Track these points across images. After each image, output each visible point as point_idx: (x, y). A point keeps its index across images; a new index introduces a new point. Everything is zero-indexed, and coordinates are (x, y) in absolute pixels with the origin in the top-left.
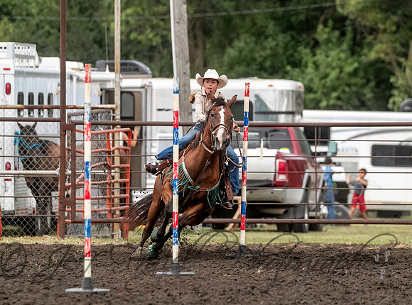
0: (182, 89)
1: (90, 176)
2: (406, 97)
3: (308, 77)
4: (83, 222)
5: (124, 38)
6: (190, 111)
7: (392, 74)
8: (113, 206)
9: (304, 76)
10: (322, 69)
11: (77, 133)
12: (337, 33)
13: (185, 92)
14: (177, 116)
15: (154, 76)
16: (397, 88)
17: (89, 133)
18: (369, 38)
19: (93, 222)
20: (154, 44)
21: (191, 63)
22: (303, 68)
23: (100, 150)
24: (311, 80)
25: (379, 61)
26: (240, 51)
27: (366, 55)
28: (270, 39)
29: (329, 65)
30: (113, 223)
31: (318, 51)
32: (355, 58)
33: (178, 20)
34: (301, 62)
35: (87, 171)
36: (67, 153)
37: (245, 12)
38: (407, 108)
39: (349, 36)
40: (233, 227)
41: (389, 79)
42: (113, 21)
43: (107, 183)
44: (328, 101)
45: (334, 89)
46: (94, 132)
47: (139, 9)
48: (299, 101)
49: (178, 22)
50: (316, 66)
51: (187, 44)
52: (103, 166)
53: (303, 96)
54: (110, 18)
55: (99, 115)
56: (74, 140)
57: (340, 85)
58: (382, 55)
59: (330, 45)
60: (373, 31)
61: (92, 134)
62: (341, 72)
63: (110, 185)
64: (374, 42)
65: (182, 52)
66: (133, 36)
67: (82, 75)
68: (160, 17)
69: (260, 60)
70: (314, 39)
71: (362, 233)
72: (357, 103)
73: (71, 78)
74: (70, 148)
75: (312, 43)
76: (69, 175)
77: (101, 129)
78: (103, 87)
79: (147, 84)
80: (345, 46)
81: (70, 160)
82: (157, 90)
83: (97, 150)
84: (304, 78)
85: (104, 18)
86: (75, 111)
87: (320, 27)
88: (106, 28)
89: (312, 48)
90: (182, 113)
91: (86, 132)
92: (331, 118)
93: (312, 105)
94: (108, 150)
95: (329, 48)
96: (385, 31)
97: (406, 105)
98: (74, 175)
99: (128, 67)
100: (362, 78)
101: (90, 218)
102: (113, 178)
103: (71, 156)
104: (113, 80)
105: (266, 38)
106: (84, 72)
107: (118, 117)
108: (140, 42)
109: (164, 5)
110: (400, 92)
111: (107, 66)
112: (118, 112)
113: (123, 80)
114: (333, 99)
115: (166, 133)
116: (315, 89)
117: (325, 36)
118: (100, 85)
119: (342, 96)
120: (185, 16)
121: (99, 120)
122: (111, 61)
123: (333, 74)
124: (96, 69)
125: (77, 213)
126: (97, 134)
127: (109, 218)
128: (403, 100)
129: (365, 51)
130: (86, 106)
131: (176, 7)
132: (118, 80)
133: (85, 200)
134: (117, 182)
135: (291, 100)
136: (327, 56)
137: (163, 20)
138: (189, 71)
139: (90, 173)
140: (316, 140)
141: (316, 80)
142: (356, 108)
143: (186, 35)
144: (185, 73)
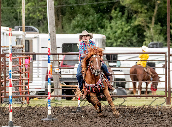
0: (52, 38)
1: (12, 77)
2: (151, 41)
3: (108, 33)
4: (9, 97)
5: (27, 16)
6: (56, 48)
7: (145, 31)
8: (22, 90)
9: (106, 32)
10: (114, 29)
11: (6, 58)
12: (120, 13)
13: (54, 39)
14: (50, 50)
15: (40, 33)
16: (147, 37)
17: (11, 58)
18: (135, 16)
19: (13, 97)
20: (40, 18)
21: (56, 27)
22: (106, 29)
23: (16, 65)
24: (109, 34)
25: (139, 25)
26: (78, 22)
27: (133, 23)
28: (91, 16)
29: (117, 27)
30: (22, 97)
31: (112, 21)
32: (128, 24)
33: (50, 8)
34: (104, 26)
35: (10, 75)
36: (2, 67)
37: (80, 4)
38: (151, 46)
39: (126, 14)
40: (75, 98)
41: (143, 33)
42: (22, 9)
43: (19, 80)
44: (117, 43)
45: (119, 38)
46: (13, 57)
47: (33, 4)
48: (104, 43)
49: (50, 9)
50: (111, 28)
51: (54, 18)
52: (18, 72)
53: (105, 41)
54: (21, 7)
55: (16, 50)
56: (5, 61)
57: (122, 36)
58: (140, 23)
59: (117, 18)
60: (136, 12)
61: (12, 58)
62: (122, 30)
63: (21, 81)
64: (137, 17)
65: (52, 22)
66: (31, 15)
67: (8, 33)
68: (43, 7)
69: (87, 25)
70: (110, 16)
71: (132, 101)
72: (129, 44)
73: (4, 34)
74: (3, 64)
75: (109, 18)
76: (3, 77)
77: (17, 56)
78: (18, 38)
79: (37, 36)
80: (124, 19)
81: (3, 70)
82: (41, 39)
83: (15, 65)
84: (106, 33)
85: (18, 8)
86: (5, 48)
87: (113, 11)
88: (19, 12)
89: (109, 20)
90: (52, 49)
91: (10, 58)
92: (118, 51)
93: (109, 45)
94: (19, 65)
95: (117, 20)
96: (141, 12)
97: (150, 45)
98: (5, 76)
99: (29, 29)
100: (132, 33)
101: (12, 95)
102: (22, 77)
103: (4, 68)
104: (22, 35)
105: (89, 16)
106: (9, 31)
107: (24, 51)
108: (34, 18)
109: (44, 1)
110: (148, 39)
111: (19, 28)
112: (24, 49)
113: (26, 35)
114: (119, 42)
115: (45, 57)
116: (111, 38)
117: (115, 15)
118: (16, 37)
119: (123, 41)
120: (53, 6)
121: (16, 52)
122: (21, 26)
123: (119, 31)
124: (14, 30)
125: (6, 93)
126: (15, 58)
127: (20, 95)
128: (149, 42)
129: (133, 21)
130: (9, 46)
131: (49, 2)
132: (24, 35)
133: (10, 87)
134: (24, 79)
135: (100, 43)
136: (116, 24)
137: (44, 8)
138: (55, 30)
139: (11, 75)
140: (111, 60)
141: (111, 34)
142: (129, 46)
143: (54, 15)
144: (53, 31)
